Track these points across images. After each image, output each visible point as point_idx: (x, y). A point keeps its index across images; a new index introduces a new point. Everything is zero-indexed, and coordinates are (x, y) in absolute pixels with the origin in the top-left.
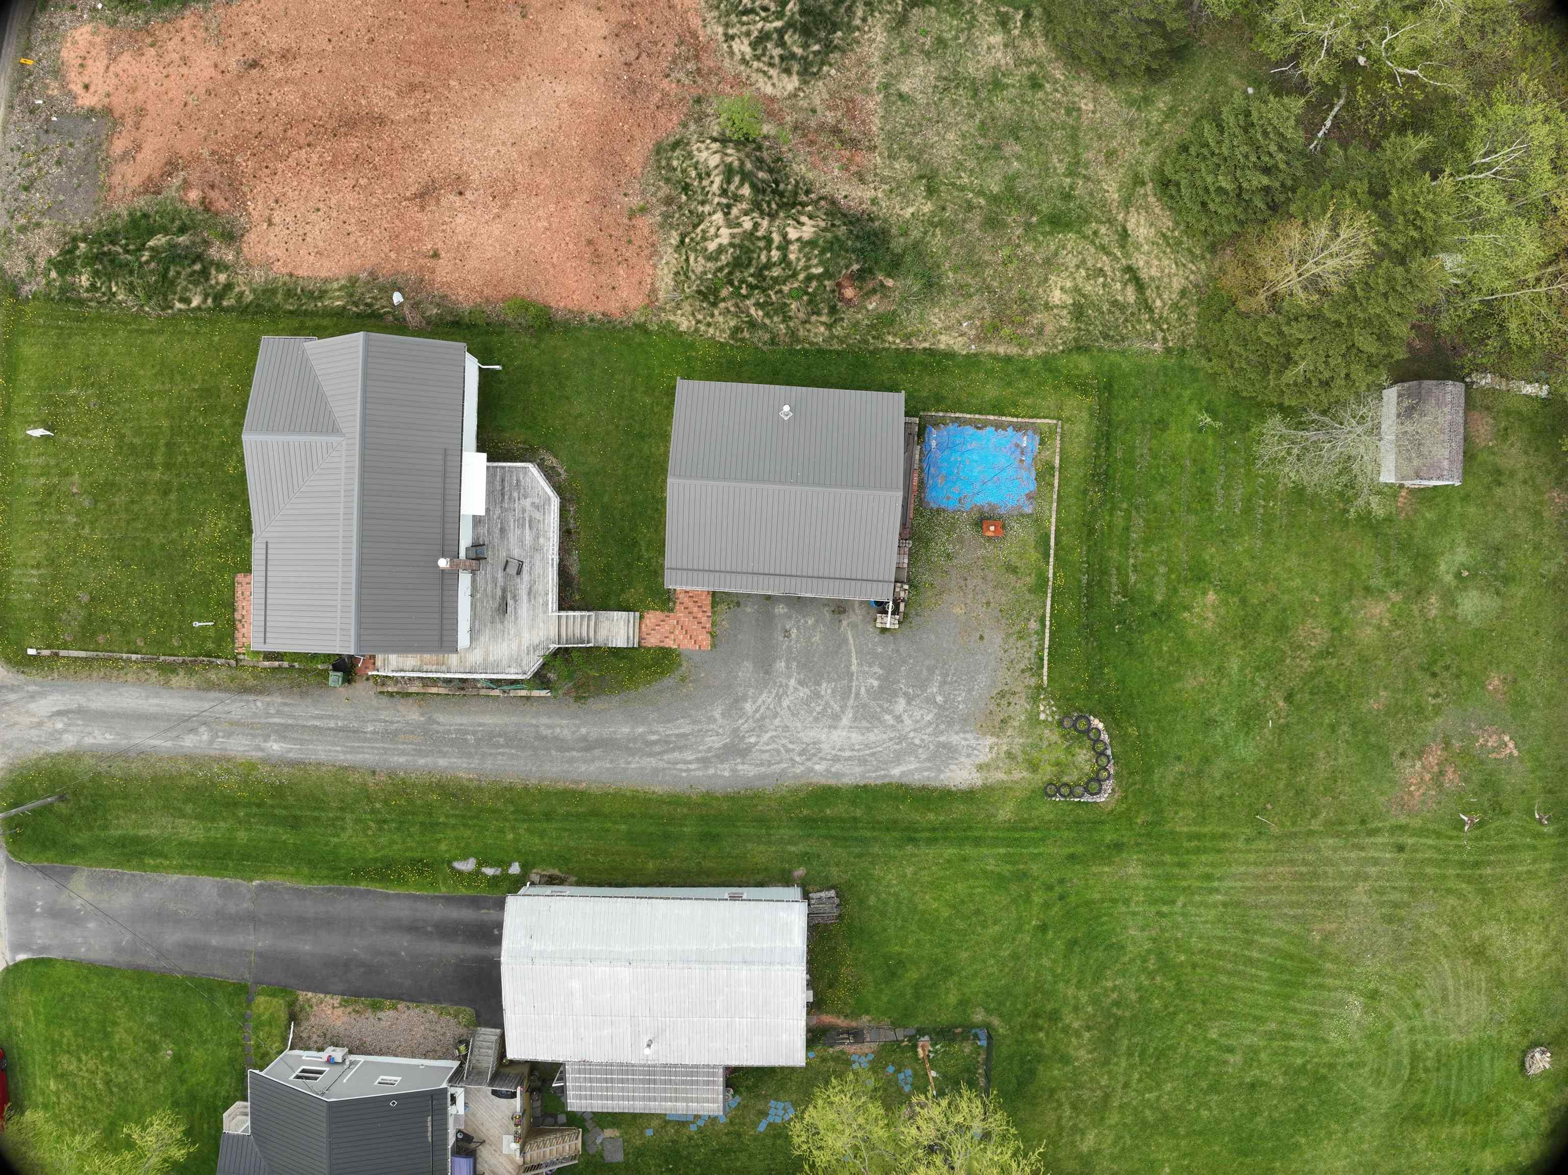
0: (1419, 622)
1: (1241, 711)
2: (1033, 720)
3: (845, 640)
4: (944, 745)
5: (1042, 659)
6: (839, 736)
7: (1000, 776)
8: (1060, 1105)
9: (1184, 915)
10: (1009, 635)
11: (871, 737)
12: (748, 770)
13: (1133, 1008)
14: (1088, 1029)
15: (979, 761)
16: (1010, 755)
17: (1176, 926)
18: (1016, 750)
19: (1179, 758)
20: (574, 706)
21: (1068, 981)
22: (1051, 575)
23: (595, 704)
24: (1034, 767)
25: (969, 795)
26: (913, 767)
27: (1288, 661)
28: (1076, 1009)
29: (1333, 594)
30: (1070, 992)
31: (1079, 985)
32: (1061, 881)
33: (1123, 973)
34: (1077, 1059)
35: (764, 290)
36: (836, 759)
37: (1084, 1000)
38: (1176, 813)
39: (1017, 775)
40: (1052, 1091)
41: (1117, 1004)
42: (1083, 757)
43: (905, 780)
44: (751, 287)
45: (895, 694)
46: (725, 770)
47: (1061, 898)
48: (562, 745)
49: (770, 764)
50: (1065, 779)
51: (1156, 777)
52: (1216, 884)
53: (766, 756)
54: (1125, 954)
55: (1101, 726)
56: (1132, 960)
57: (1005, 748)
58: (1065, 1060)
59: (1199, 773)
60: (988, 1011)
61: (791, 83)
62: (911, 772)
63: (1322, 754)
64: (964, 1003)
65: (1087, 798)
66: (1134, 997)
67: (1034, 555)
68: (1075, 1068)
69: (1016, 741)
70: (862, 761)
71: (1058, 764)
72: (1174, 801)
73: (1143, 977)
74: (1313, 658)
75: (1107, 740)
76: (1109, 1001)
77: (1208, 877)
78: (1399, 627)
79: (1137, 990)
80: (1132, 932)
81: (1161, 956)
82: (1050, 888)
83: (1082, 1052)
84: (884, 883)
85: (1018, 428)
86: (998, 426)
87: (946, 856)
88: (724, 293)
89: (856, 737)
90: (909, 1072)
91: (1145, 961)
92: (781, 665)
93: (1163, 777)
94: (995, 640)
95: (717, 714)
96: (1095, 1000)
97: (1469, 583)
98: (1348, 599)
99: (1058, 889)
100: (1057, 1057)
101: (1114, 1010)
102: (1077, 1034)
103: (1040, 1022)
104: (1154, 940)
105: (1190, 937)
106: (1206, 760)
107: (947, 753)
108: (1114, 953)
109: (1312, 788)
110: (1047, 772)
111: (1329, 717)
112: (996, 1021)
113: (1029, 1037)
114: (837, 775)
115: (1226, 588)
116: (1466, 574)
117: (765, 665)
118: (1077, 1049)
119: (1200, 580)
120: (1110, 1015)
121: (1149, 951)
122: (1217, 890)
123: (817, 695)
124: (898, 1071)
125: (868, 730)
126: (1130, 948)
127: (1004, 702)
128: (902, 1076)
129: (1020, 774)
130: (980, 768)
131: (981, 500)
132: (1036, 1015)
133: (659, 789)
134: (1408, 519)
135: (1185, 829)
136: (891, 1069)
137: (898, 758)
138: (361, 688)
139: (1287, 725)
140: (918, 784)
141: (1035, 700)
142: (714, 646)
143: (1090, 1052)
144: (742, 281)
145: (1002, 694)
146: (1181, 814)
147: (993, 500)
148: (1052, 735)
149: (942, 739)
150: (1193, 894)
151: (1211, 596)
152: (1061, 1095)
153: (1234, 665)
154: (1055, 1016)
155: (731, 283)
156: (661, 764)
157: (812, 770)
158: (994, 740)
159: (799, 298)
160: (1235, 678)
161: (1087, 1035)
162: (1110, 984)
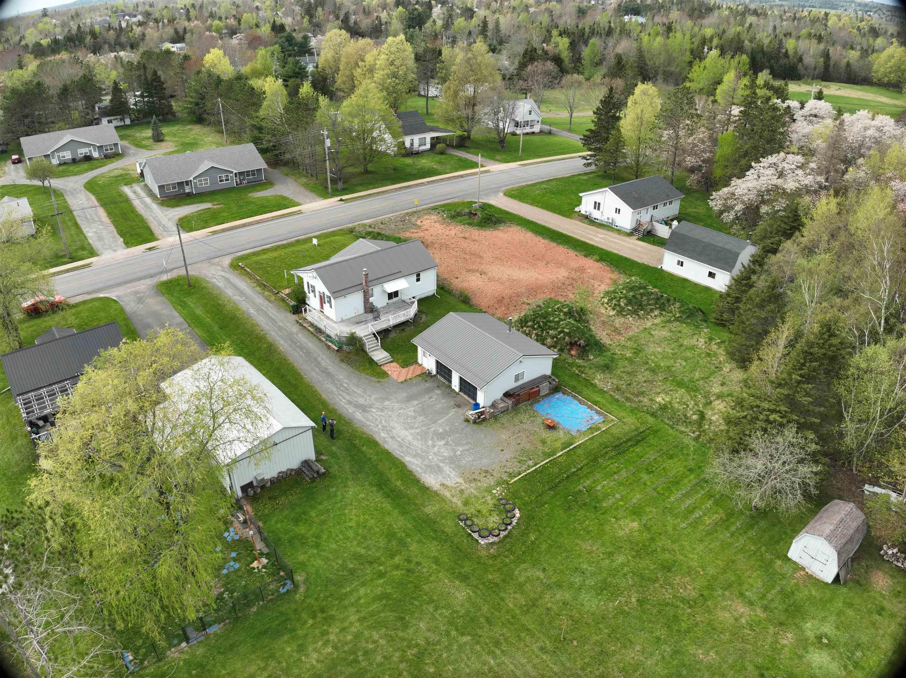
0: (769, 640)
1: (604, 581)
2: (489, 490)
3: (447, 414)
4: (438, 467)
5: (520, 474)
6: (404, 433)
7: (448, 494)
8: (264, 669)
9: (460, 646)
10: (515, 458)
11: (415, 443)
12: (358, 416)
13: (371, 664)
14: (335, 647)
15: (445, 482)
16: (462, 491)
17: (448, 648)
18: (467, 493)
19: (544, 570)
20: (338, 360)
21: (358, 611)
22: (559, 454)
23: (344, 365)
24: (466, 503)
25: (425, 489)
26: (416, 462)
27: (657, 585)
28: (343, 630)
29: (714, 578)
30: (353, 618)
31: (361, 620)
32: (418, 564)
33: (391, 639)
34: (307, 656)
35: (542, 331)
36: (393, 438)
37: (353, 630)
38: (515, 593)
39: (455, 500)
40: (272, 656)
41: (366, 653)
42: (494, 520)
43: (407, 464)
44: (539, 326)
45: (443, 439)
46: (351, 410)
47: (408, 571)
48: (318, 364)
49: (368, 420)
50: (475, 520)
51: (523, 566)
52: (498, 652)
53: (371, 418)
54: (403, 631)
55: (518, 515)
56: (403, 639)
57: (463, 488)
58: (301, 648)
59: (549, 587)
60: (306, 580)
61: (612, 313)
62: (413, 464)
63: (638, 648)
64: (303, 565)
65: (476, 536)
66: (379, 659)
67: (558, 445)
68: (299, 660)
69: (471, 489)
70: (401, 446)
71: (479, 511)
72: (521, 586)
73: (397, 654)
74: (674, 596)
75: (514, 523)
76: (364, 645)
77: (497, 644)
78: (752, 630)
79: (384, 657)
80: (421, 625)
81: (420, 656)
82: (409, 561)
83: (315, 655)
84: (347, 489)
85: (597, 412)
86: (589, 407)
87: (384, 506)
88: (529, 324)
89: (410, 438)
90: (237, 566)
91: (409, 647)
92: (416, 402)
93: (526, 570)
94: (508, 455)
95: (374, 397)
96: (357, 636)
97: (824, 648)
98: (725, 589)
99: (412, 566)
100: (300, 642)
101: (360, 654)
102: (326, 643)
103: (319, 615)
104: (428, 643)
105: (450, 663)
106: (559, 585)
107: (437, 470)
108: (399, 624)
109: (614, 659)
110: (470, 511)
111: (661, 632)
112: (302, 590)
113: (304, 615)
114: (386, 442)
115: (647, 528)
116: (825, 641)
117: (409, 399)
118: (315, 650)
119: (635, 513)
120: (354, 652)
121: (417, 645)
122: (495, 657)
123: (415, 418)
124: (235, 560)
125: (417, 440)
126: (411, 631)
127: (484, 474)
128: (232, 563)
129: (458, 502)
130: (443, 485)
131: (557, 419)
132: (322, 611)
133: (324, 396)
134: (797, 585)
135: (511, 605)
136: (234, 555)
137: (415, 456)
138: (295, 317)
139: (628, 613)
140: (410, 469)
141: (498, 484)
142: (402, 383)
143: (318, 661)
144: (538, 322)
145: (486, 472)
146: (517, 596)
147: (561, 422)
148: (491, 502)
149: (441, 465)
150: (478, 643)
151: (635, 525)
152: (273, 663)
153: (620, 559)
154: (329, 620)
155: (534, 321)
156: (336, 393)
157: (379, 434)
158: (463, 482)
159: (553, 338)
160: (614, 565)
161: (330, 650)
162: (376, 636)
